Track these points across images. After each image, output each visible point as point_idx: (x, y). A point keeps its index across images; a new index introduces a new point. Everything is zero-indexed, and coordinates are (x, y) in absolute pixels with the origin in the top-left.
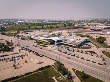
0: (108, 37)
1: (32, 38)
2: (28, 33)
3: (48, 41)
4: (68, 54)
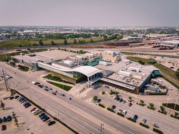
2: (36, 53)
4: (118, 114)
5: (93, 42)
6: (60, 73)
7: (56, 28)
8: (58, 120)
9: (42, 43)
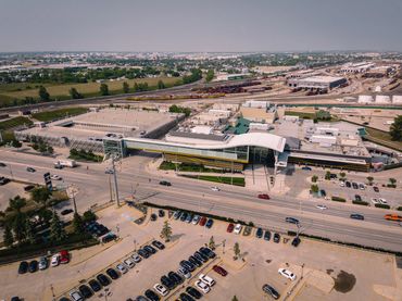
0: (378, 114)
1: (130, 146)
3: (234, 157)
4: (377, 206)
5: (164, 87)
6: (200, 153)
7: (25, 57)
8: (304, 235)
9: (48, 95)
